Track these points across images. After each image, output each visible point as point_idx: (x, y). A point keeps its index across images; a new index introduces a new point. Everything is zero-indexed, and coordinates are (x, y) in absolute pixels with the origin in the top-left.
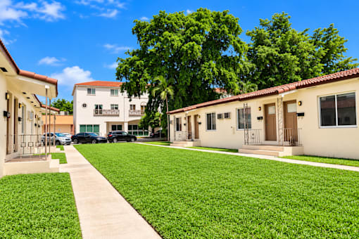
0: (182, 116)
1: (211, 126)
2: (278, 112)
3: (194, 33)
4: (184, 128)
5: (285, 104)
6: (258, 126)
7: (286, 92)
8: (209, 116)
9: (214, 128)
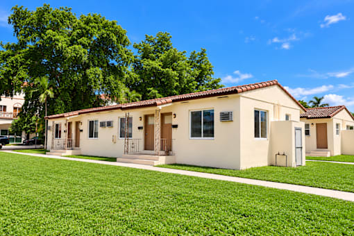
0: (62, 122)
1: (92, 134)
2: (156, 122)
3: (80, 36)
4: (64, 136)
5: (163, 115)
6: (138, 135)
7: (163, 104)
8: (91, 123)
9: (96, 136)
